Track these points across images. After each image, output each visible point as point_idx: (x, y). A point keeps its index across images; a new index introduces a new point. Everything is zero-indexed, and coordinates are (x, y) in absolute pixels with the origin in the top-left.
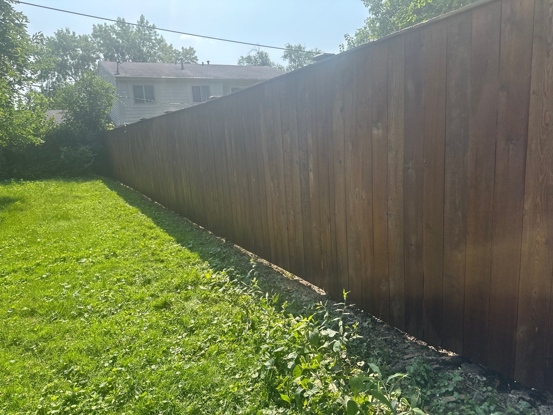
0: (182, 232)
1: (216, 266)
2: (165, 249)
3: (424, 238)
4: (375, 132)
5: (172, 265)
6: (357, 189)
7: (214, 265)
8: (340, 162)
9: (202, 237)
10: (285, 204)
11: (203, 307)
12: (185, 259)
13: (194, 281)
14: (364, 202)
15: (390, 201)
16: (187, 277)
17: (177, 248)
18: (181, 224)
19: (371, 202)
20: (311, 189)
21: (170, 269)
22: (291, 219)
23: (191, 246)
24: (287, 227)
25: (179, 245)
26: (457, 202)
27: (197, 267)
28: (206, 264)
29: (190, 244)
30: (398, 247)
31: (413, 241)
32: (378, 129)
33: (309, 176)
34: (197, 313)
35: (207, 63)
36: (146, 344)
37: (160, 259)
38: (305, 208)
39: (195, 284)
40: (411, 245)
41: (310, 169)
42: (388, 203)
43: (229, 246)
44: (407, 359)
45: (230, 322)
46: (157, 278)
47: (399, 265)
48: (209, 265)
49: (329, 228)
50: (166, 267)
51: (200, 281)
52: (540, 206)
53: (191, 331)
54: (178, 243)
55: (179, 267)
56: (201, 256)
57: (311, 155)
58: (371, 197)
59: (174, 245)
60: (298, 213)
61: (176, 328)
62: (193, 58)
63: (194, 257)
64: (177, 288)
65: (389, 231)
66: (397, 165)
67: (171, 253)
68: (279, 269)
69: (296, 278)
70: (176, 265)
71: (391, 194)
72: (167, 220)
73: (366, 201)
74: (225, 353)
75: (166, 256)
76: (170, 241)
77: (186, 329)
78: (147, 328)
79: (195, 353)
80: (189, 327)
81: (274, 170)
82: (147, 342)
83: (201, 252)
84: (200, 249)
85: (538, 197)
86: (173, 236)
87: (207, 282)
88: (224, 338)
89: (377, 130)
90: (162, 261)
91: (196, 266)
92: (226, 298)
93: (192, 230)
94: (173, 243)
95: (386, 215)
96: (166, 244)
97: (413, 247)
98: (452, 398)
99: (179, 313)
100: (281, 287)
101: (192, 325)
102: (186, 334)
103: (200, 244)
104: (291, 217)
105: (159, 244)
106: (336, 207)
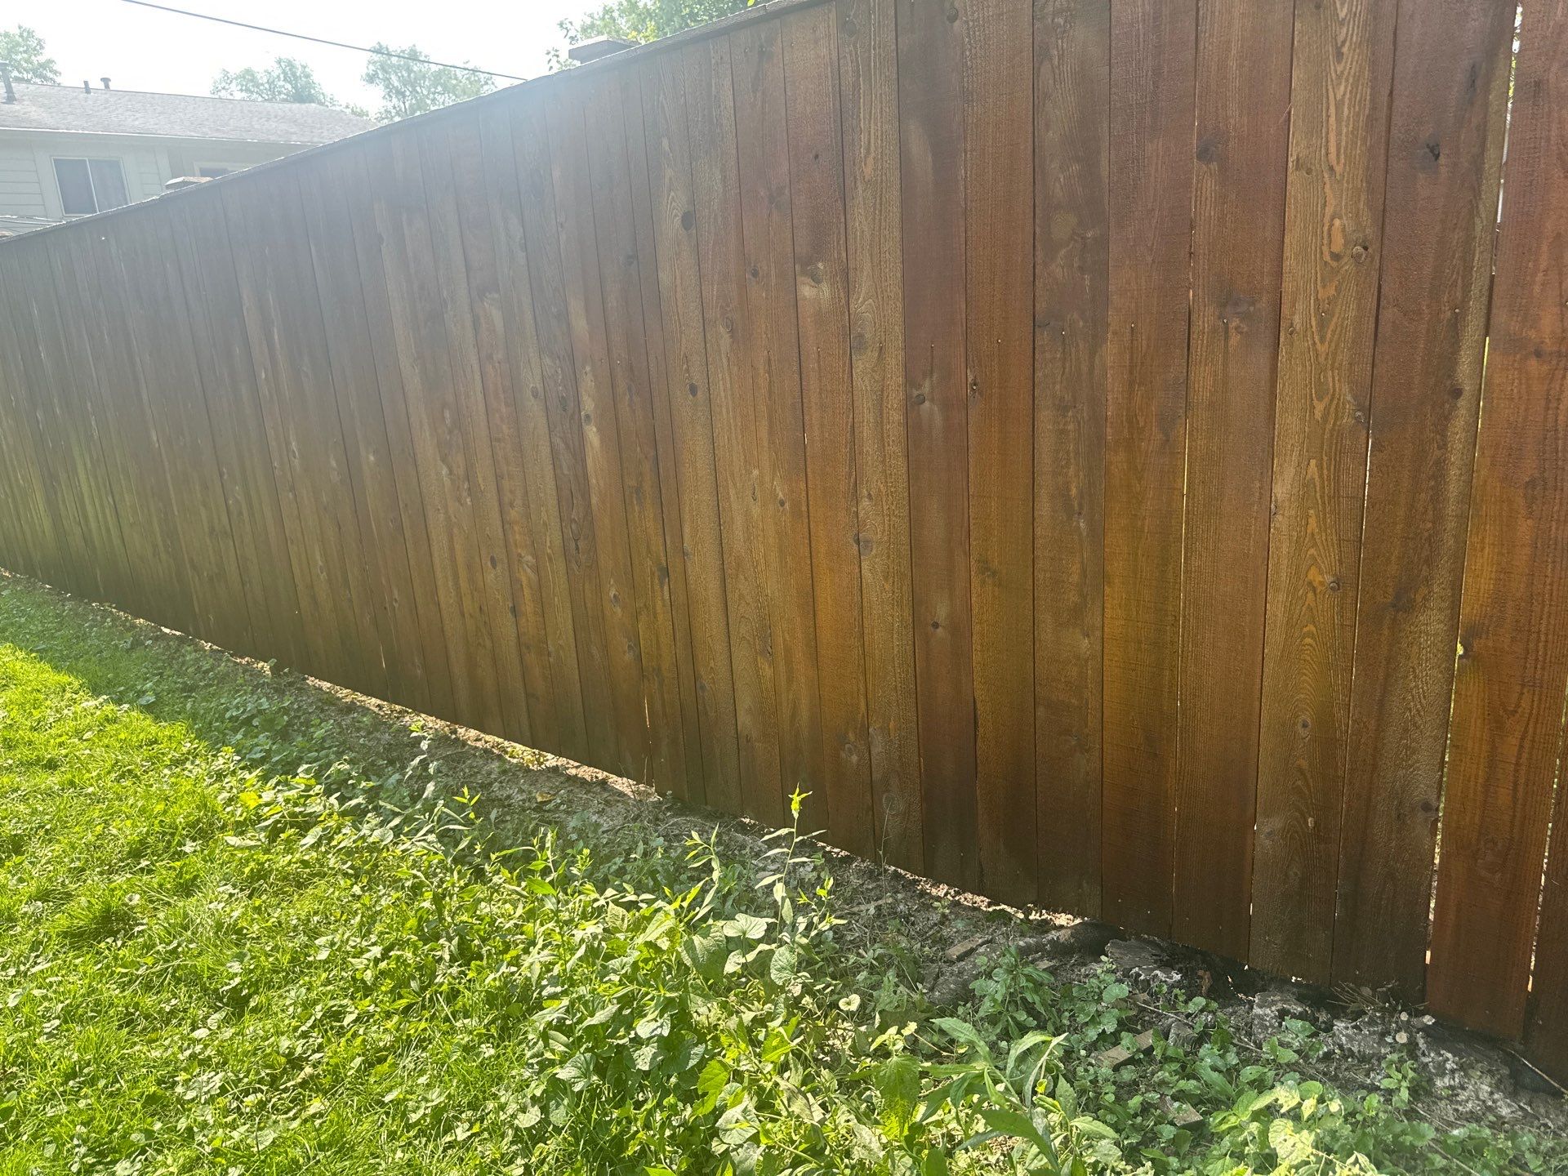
0: (104, 654)
1: (263, 761)
2: (51, 720)
3: (974, 605)
4: (807, 291)
5: (94, 774)
6: (756, 472)
7: (254, 757)
8: (693, 390)
9: (183, 663)
10: (500, 530)
11: (257, 910)
12: (141, 747)
13: (199, 821)
14: (781, 509)
15: (865, 503)
16: (165, 812)
17: (98, 713)
18: (91, 627)
19: (804, 508)
20: (593, 481)
21: (90, 790)
22: (524, 579)
23: (150, 698)
24: (511, 605)
25: (101, 700)
26: (1074, 491)
27: (196, 769)
28: (226, 757)
29: (144, 692)
30: (895, 636)
31: (942, 612)
32: (817, 280)
33: (582, 435)
34: (239, 932)
35: (102, 86)
36: (71, 1083)
37: (38, 760)
38: (576, 541)
39: (203, 832)
40: (936, 625)
41: (587, 416)
42: (860, 508)
43: (291, 684)
44: (961, 958)
45: (374, 944)
46: (48, 827)
47: (899, 688)
48: (238, 758)
49: (667, 597)
50: (72, 784)
51: (219, 819)
52: (1318, 489)
53: (238, 1004)
54: (96, 691)
55: (122, 776)
56: (200, 729)
57: (588, 369)
58: (804, 493)
59: (84, 705)
60: (550, 559)
61: (173, 1002)
62: (43, 66)
63: (175, 736)
64: (136, 854)
65: (864, 591)
66: (882, 391)
67: (78, 734)
68: (486, 742)
69: (551, 760)
70: (109, 773)
71: (867, 481)
72: (31, 618)
73: (787, 506)
74: (390, 1060)
75: (61, 744)
76: (64, 691)
77: (215, 1000)
78: (57, 1022)
79: (274, 1082)
80: (226, 988)
81: (448, 421)
82: (72, 1075)
83: (194, 717)
84: (189, 705)
85: (1313, 462)
86: (70, 671)
87: (245, 819)
88: (366, 1004)
89: (813, 284)
90: (52, 765)
91: (188, 765)
92: (332, 863)
93: (137, 643)
94: (75, 696)
95: (855, 547)
96: (49, 702)
97: (940, 630)
98: (1120, 1053)
99: (175, 944)
100: (509, 797)
101: (238, 980)
102: (218, 1016)
103: (183, 690)
104: (525, 571)
105: (22, 705)
106: (687, 530)
